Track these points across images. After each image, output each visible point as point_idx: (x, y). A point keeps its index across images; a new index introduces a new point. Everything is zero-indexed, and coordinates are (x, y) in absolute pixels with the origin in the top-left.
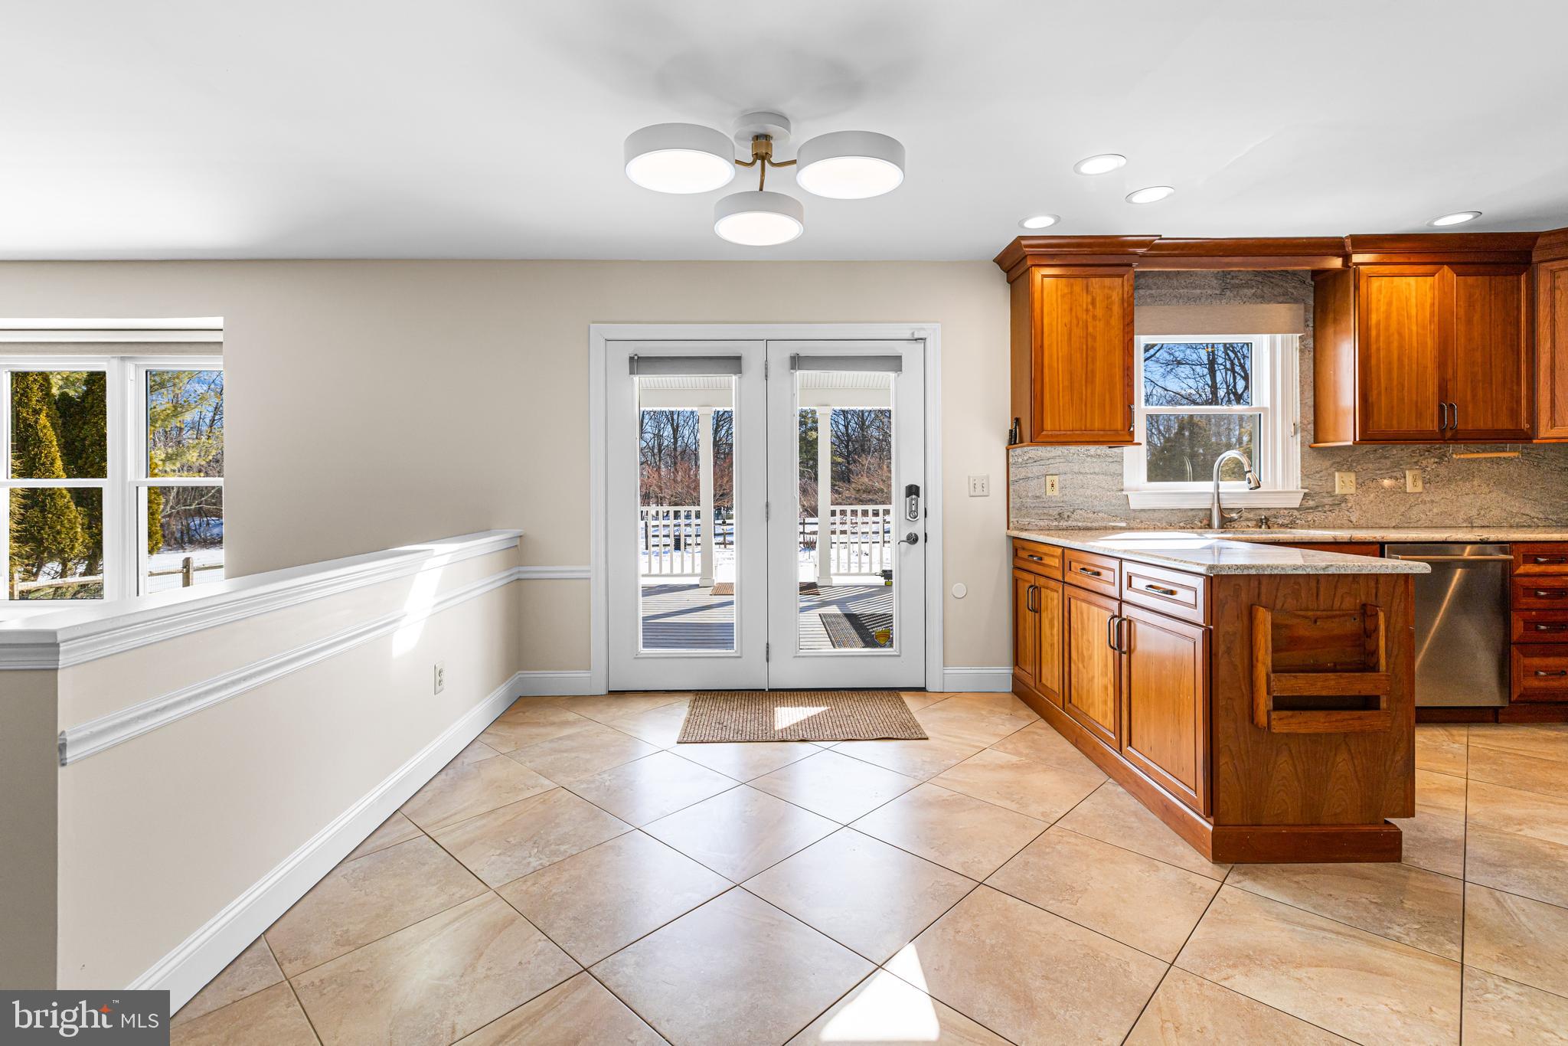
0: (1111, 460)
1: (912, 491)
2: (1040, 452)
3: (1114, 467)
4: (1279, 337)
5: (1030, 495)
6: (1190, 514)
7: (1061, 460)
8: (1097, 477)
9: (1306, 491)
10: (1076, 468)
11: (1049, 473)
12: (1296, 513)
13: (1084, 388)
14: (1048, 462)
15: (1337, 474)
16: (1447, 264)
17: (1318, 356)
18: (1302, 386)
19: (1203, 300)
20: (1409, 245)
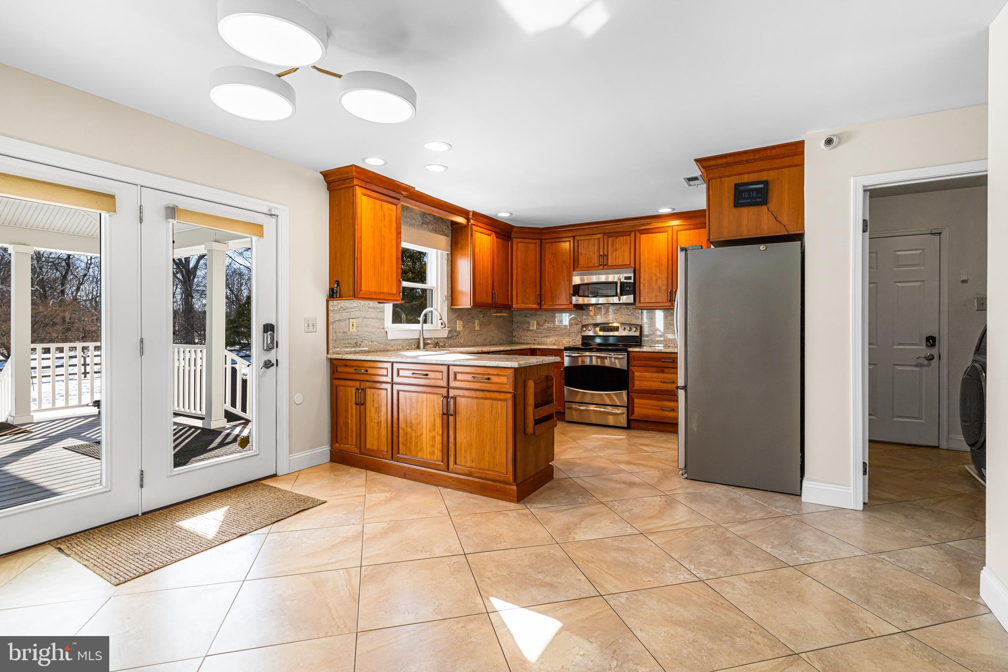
0: (379, 310)
1: (269, 328)
2: (346, 304)
3: (380, 315)
4: (439, 251)
5: (341, 331)
6: (411, 341)
7: (357, 310)
8: (373, 320)
9: (450, 329)
10: (364, 314)
11: (351, 317)
12: (445, 340)
13: (380, 266)
14: (350, 310)
15: (457, 321)
16: (494, 232)
17: (453, 264)
18: (447, 278)
19: (416, 226)
20: (485, 220)
